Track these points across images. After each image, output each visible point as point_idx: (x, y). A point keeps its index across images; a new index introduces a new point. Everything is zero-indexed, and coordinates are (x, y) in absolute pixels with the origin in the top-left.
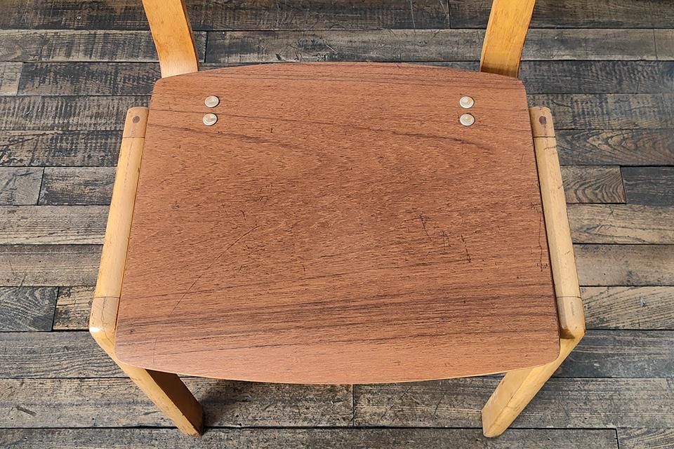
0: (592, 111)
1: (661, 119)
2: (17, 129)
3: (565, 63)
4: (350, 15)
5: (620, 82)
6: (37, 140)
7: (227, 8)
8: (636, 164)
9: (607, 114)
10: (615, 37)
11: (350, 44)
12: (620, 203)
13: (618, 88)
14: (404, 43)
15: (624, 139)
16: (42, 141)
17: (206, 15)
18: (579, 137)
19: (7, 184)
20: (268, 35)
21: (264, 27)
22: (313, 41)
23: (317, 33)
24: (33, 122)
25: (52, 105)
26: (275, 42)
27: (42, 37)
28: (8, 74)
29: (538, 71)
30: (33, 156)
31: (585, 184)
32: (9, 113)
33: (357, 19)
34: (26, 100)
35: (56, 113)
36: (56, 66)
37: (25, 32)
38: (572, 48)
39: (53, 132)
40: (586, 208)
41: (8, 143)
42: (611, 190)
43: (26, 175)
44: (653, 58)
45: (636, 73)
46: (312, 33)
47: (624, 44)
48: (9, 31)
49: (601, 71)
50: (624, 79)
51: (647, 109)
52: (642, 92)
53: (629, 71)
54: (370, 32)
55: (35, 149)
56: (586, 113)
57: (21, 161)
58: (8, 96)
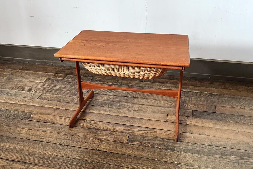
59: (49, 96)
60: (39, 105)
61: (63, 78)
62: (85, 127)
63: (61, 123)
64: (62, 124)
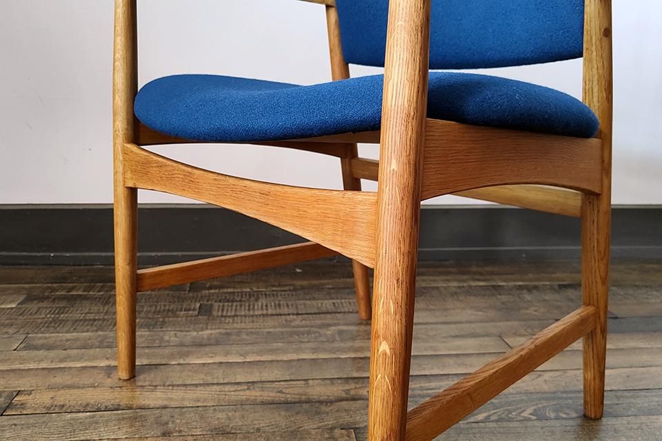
59: (59, 339)
60: (31, 366)
61: (84, 291)
62: (263, 403)
63: (160, 403)
64: (165, 407)
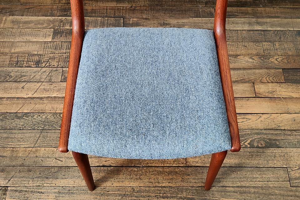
0: (270, 48)
1: (296, 52)
2: (52, 54)
3: (259, 31)
4: (177, 13)
5: (280, 38)
6: (60, 58)
7: (130, 10)
8: (288, 68)
9: (276, 50)
10: (277, 21)
11: (177, 23)
12: (283, 83)
13: (280, 40)
14: (198, 23)
15: (283, 59)
16: (62, 58)
17: (123, 12)
18: (266, 58)
19: (49, 74)
20: (146, 19)
21: (144, 17)
22: (164, 22)
23: (165, 19)
24: (58, 51)
25: (65, 45)
26: (149, 22)
27: (60, 19)
28: (48, 33)
29: (249, 33)
30: (58, 64)
31: (269, 75)
32: (48, 48)
33: (180, 14)
34: (55, 43)
35: (67, 48)
36: (66, 31)
37: (54, 18)
38: (262, 26)
39: (66, 55)
40: (270, 85)
41: (49, 59)
42: (279, 78)
43: (56, 71)
44: (292, 29)
45: (286, 34)
46: (163, 19)
47: (281, 24)
48: (48, 17)
49: (273, 33)
50: (282, 37)
51: (291, 48)
52: (289, 42)
53: (283, 34)
54: (185, 19)
55: (59, 61)
56: (268, 49)
57: (54, 65)
58: (48, 42)
